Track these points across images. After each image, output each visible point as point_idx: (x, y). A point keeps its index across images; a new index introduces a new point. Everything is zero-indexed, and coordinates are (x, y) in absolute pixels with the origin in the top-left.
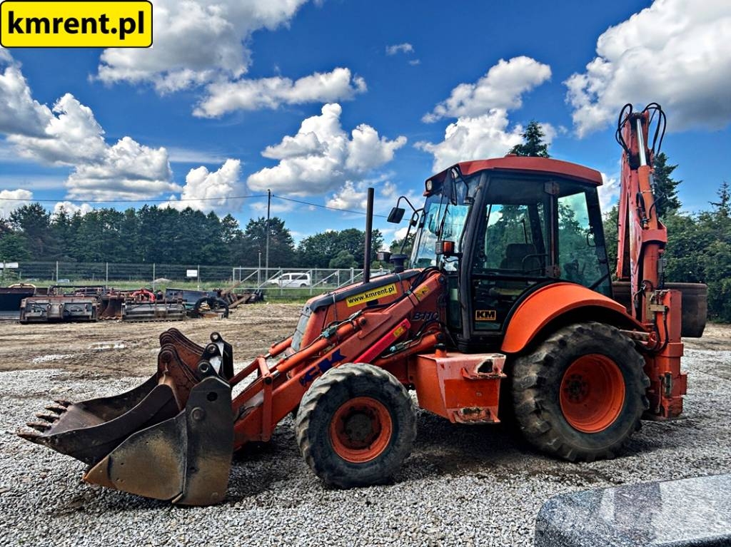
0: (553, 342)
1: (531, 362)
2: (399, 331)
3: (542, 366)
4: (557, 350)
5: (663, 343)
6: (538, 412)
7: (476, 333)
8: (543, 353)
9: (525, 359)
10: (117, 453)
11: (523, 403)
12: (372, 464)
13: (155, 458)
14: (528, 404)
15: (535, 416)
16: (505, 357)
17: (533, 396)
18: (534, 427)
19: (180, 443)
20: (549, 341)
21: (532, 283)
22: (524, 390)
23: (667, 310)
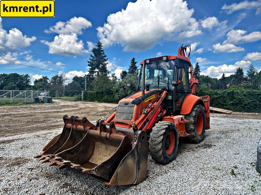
0: (195, 110)
1: (191, 116)
2: (159, 110)
3: (194, 118)
4: (196, 112)
5: (207, 109)
6: (193, 131)
7: (176, 109)
8: (194, 114)
9: (188, 116)
10: (119, 169)
11: (189, 129)
12: (172, 154)
13: (129, 167)
14: (192, 128)
15: (193, 132)
16: (184, 116)
17: (192, 126)
18: (192, 135)
19: (135, 159)
20: (194, 110)
21: (186, 94)
22: (190, 125)
23: (208, 101)
